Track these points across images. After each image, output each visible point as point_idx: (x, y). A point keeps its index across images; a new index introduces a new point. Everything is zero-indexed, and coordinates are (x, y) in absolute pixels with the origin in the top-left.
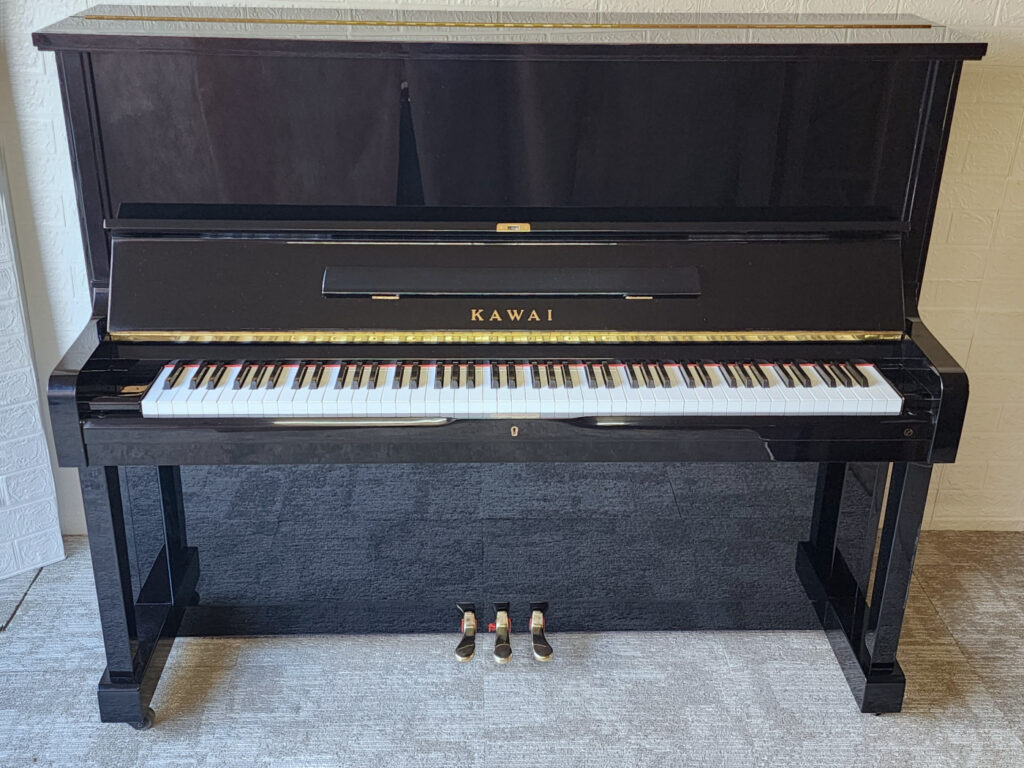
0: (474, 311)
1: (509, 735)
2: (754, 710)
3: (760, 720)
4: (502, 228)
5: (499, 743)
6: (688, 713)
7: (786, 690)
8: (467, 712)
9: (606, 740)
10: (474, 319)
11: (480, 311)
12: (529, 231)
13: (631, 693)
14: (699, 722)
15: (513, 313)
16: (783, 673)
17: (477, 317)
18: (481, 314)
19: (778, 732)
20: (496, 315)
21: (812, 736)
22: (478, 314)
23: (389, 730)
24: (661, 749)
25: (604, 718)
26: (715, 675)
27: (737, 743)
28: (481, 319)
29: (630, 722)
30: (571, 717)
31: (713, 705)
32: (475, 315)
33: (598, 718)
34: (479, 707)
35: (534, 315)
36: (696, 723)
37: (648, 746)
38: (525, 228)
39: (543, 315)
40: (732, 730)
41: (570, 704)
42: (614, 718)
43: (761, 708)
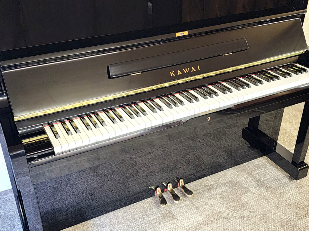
0: (171, 72)
3: (266, 193)
4: (178, 34)
6: (244, 198)
7: (265, 180)
9: (227, 218)
10: (172, 76)
11: (173, 72)
12: (188, 34)
13: (222, 198)
15: (185, 70)
17: (172, 75)
18: (174, 73)
20: (179, 72)
22: (173, 73)
24: (246, 215)
25: (221, 210)
26: (242, 182)
27: (265, 204)
28: (174, 75)
29: (229, 208)
31: (249, 193)
32: (172, 74)
34: (177, 222)
35: (193, 69)
36: (249, 201)
37: (241, 215)
38: (186, 33)
39: (196, 69)
43: (263, 189)
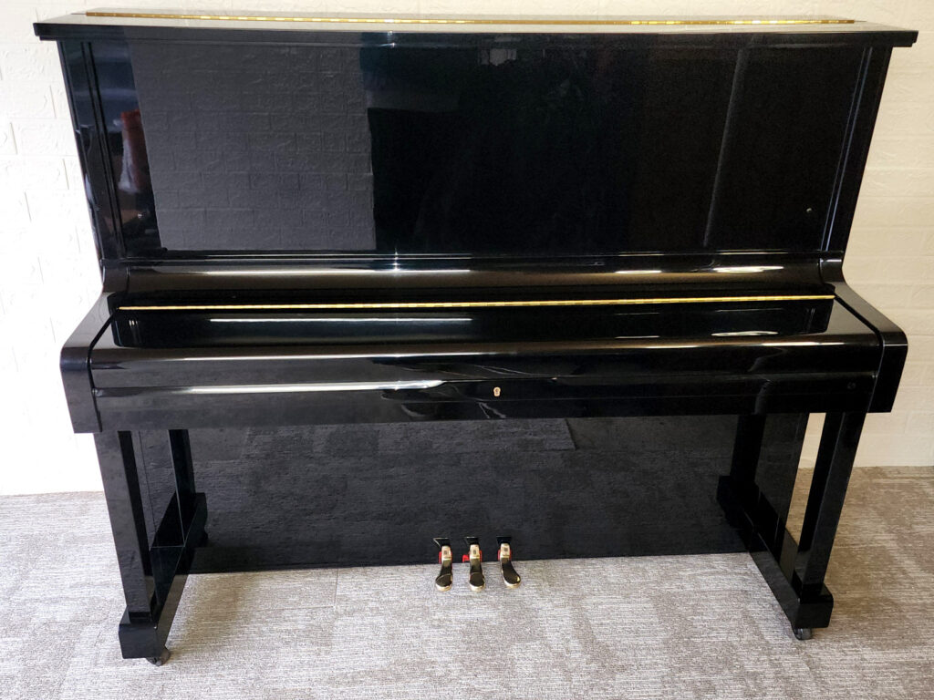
1: (350, 680)
2: (574, 644)
3: (578, 655)
5: (341, 689)
6: (515, 651)
7: (602, 624)
8: (315, 658)
9: (439, 681)
13: (464, 633)
14: (525, 658)
16: (600, 607)
19: (594, 666)
21: (623, 669)
23: (240, 679)
24: (488, 688)
25: (438, 659)
26: (540, 613)
27: (557, 679)
29: (462, 662)
30: (409, 660)
31: (538, 642)
33: (433, 659)
34: (327, 653)
36: (521, 661)
37: (476, 686)
40: (554, 666)
41: (409, 647)
42: (447, 659)
43: (580, 643)
